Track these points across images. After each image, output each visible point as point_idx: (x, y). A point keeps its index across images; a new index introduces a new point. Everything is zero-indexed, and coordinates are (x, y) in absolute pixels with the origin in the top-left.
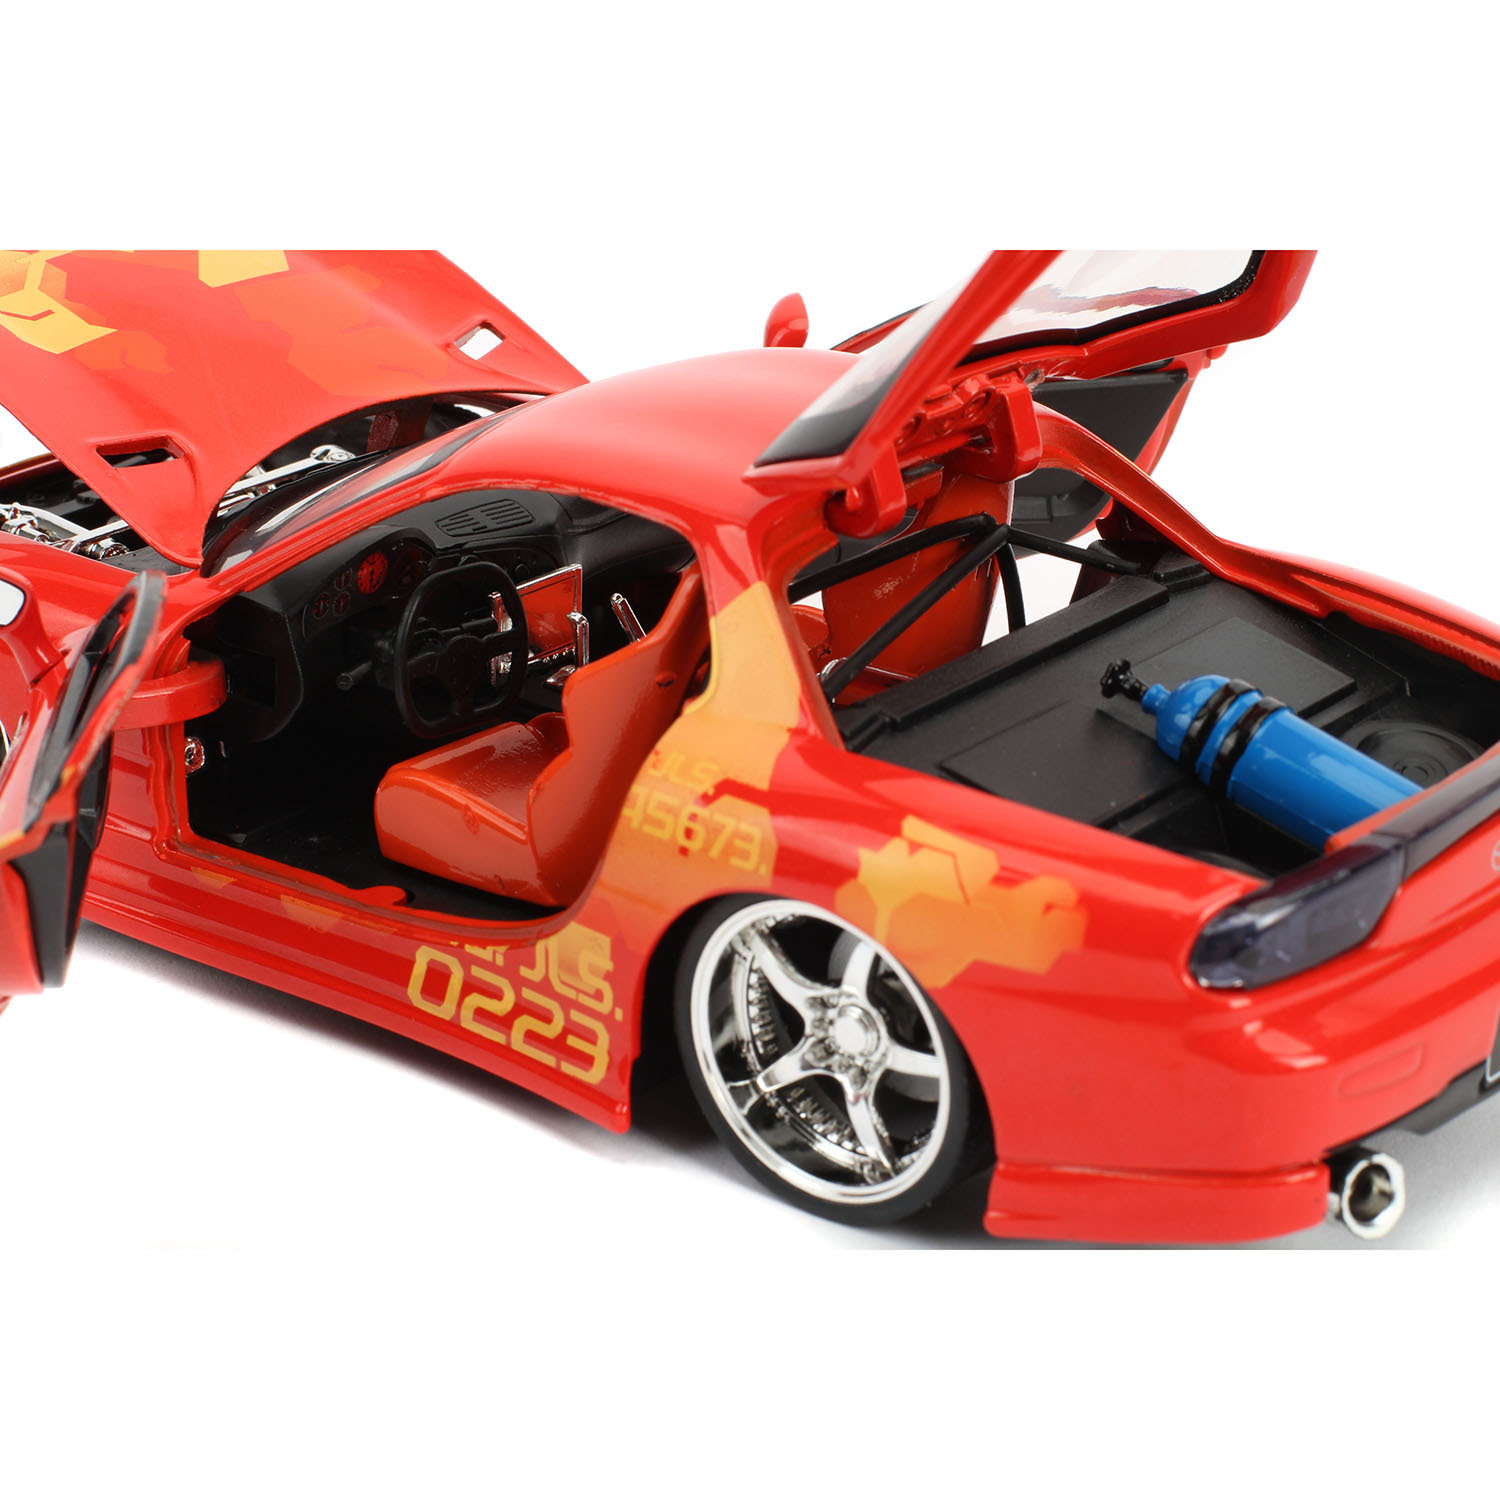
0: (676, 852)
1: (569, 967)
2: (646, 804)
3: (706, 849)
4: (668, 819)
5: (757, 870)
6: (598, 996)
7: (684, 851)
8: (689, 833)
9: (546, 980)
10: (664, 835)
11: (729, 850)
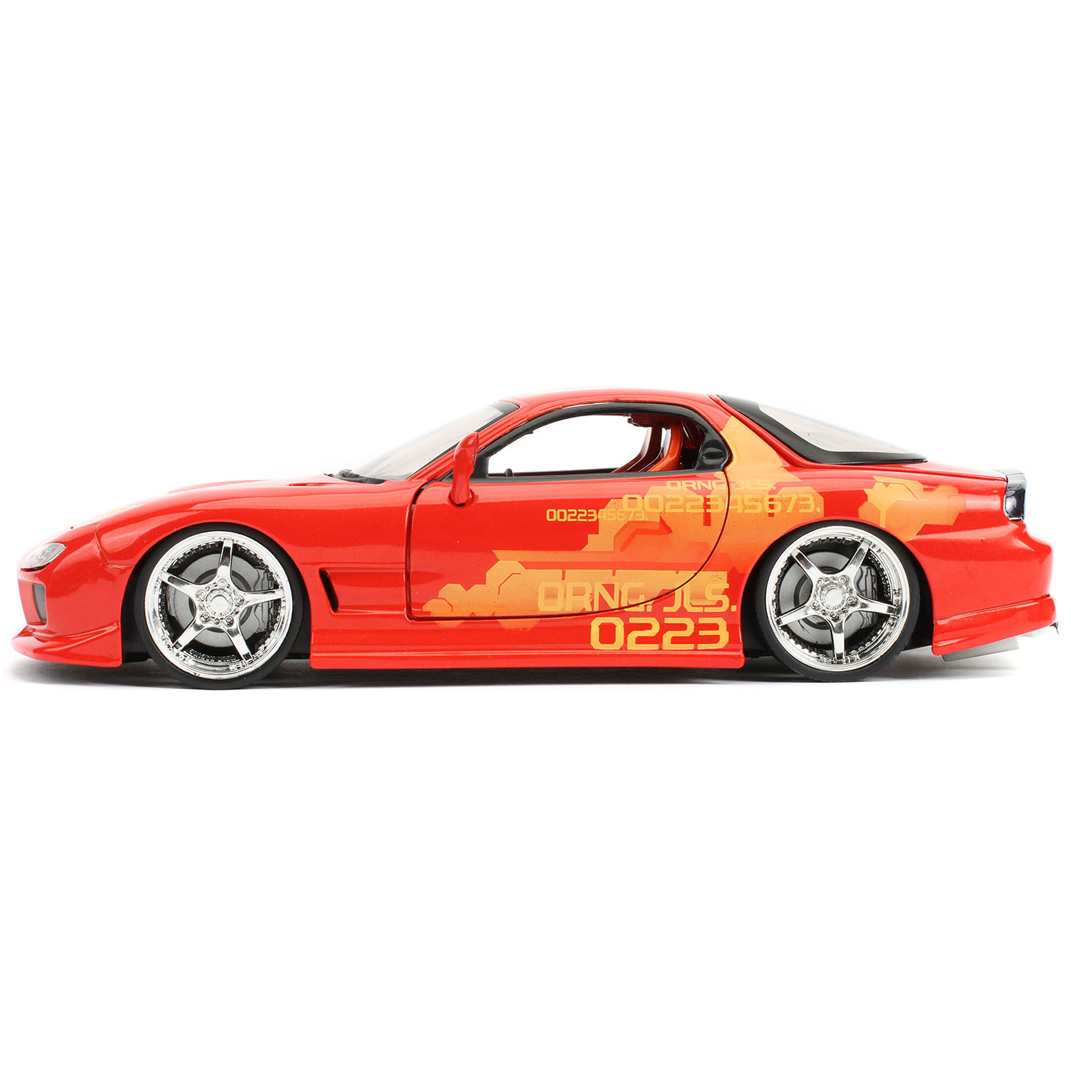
0: (767, 517)
1: (699, 596)
2: (743, 501)
3: (784, 510)
4: (758, 504)
5: (815, 510)
6: (720, 604)
7: (771, 515)
8: (772, 507)
9: (682, 608)
10: (759, 511)
11: (797, 507)
